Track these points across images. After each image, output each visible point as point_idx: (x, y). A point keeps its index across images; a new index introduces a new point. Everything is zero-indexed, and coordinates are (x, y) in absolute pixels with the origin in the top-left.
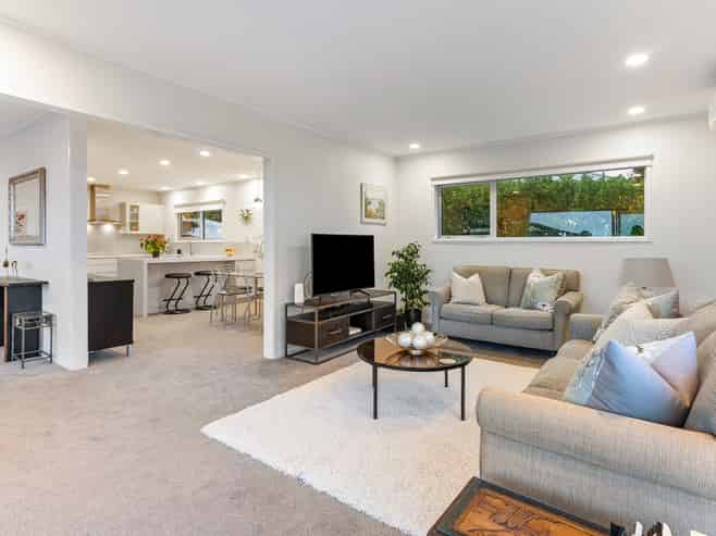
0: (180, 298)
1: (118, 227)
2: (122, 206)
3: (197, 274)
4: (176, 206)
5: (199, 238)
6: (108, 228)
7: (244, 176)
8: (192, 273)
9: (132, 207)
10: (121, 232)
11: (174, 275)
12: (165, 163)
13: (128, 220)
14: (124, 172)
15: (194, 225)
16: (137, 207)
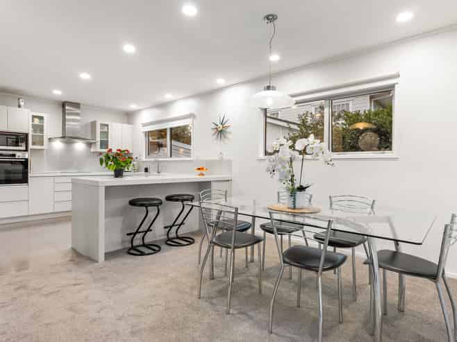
0: (149, 230)
1: (90, 145)
2: (93, 124)
3: (169, 199)
4: (144, 125)
5: (166, 157)
6: (80, 146)
7: (221, 82)
8: (163, 198)
9: (103, 125)
10: (92, 150)
11: (141, 201)
12: (129, 49)
13: (98, 139)
14: (85, 76)
15: (160, 146)
16: (107, 125)
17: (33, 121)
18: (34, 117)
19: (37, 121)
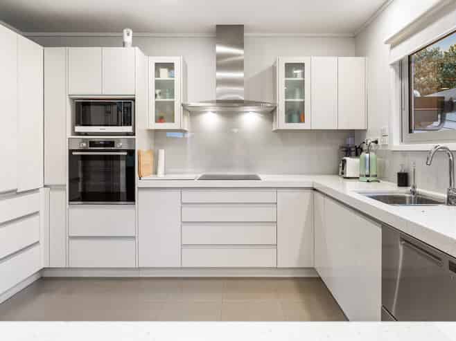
13: (282, 99)
16: (301, 66)
17: (157, 74)
18: (158, 66)
19: (164, 74)
